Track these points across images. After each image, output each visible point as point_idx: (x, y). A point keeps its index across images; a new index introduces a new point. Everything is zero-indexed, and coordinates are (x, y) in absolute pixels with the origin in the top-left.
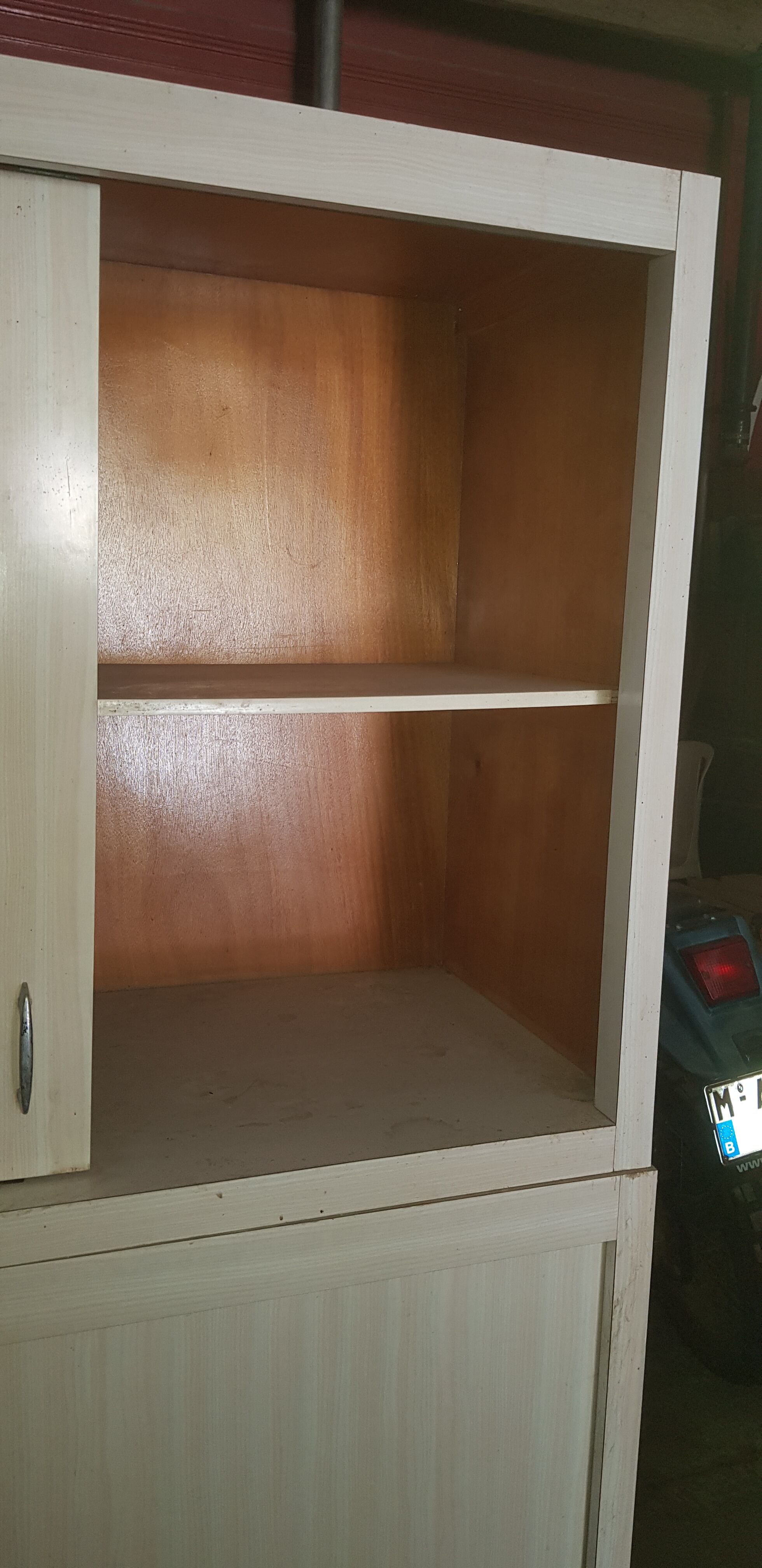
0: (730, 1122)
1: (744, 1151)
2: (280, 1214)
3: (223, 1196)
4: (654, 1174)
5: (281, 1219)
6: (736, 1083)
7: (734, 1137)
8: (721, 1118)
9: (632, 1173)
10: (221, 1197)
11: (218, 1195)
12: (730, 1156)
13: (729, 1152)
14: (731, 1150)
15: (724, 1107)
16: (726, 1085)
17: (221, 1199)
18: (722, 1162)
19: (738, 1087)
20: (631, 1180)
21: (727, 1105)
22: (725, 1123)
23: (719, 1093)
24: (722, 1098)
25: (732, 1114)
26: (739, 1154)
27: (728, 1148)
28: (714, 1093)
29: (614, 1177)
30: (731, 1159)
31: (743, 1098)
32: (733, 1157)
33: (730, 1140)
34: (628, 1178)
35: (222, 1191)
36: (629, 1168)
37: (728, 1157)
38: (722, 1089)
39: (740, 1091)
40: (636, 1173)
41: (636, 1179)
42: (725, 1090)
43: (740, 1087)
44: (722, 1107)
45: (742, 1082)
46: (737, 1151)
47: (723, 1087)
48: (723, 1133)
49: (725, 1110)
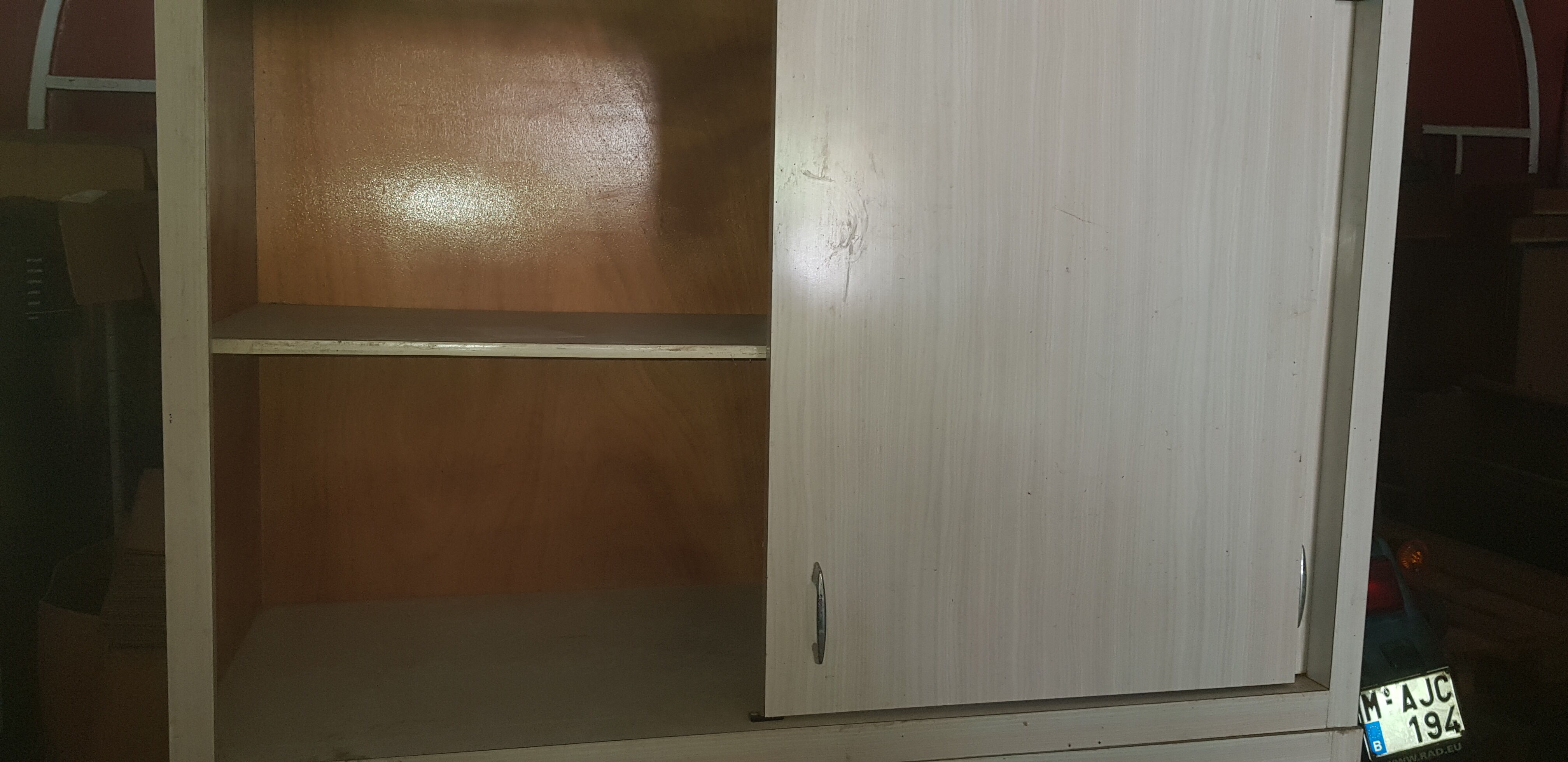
0: (1378, 723)
1: (1390, 750)
2: (1069, 742)
3: (1028, 724)
4: (1360, 731)
5: (1070, 746)
6: (1383, 688)
7: (1381, 736)
8: (1369, 719)
9: (1342, 730)
10: (1026, 724)
11: (1024, 723)
12: (1377, 753)
13: (1376, 750)
14: (1378, 748)
15: (1372, 708)
16: (1373, 690)
17: (1025, 726)
18: (1370, 758)
19: (1385, 691)
20: (1342, 735)
21: (1374, 707)
22: (1374, 724)
23: (1367, 696)
24: (1370, 700)
25: (1379, 716)
26: (1386, 752)
27: (1375, 746)
28: (1362, 696)
29: (1328, 732)
30: (1379, 756)
31: (1389, 702)
32: (1380, 754)
33: (1377, 740)
34: (1339, 734)
35: (1026, 720)
36: (1339, 726)
37: (1376, 755)
38: (1370, 693)
39: (1387, 695)
40: (1345, 730)
41: (1345, 735)
42: (1372, 694)
43: (1386, 692)
44: (1370, 710)
45: (1389, 687)
46: (1384, 750)
47: (1371, 691)
48: (1371, 732)
49: (1373, 713)
